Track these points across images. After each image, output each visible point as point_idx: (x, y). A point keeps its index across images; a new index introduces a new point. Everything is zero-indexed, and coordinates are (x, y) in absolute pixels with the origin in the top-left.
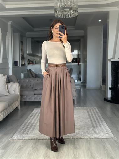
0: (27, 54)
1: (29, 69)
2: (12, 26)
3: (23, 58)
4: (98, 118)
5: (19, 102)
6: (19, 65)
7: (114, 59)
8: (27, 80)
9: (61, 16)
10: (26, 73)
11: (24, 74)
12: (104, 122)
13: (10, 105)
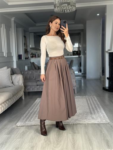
0: (31, 48)
1: (32, 62)
2: (15, 22)
3: (26, 51)
4: (96, 106)
5: (23, 92)
6: (23, 58)
7: (111, 50)
8: (30, 72)
9: (60, 11)
10: (29, 65)
11: (28, 66)
12: (102, 109)
13: (14, 95)
